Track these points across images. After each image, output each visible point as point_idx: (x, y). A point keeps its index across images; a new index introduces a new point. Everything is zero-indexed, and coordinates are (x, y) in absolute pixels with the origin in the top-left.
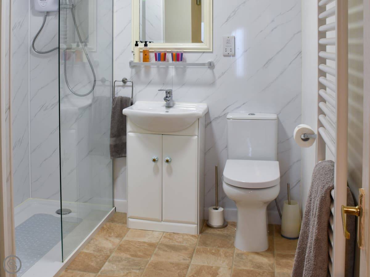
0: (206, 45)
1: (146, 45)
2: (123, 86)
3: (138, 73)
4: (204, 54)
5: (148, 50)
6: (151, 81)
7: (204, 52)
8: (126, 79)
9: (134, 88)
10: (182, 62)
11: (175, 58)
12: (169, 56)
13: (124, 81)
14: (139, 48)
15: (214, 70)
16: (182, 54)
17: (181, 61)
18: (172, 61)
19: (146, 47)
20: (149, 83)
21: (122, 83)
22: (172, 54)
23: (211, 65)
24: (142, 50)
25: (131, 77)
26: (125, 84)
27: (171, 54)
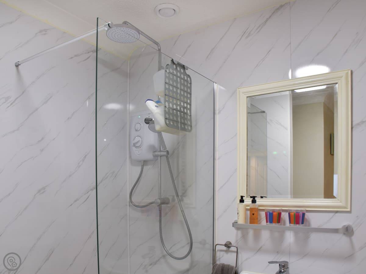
0: (341, 202)
1: (254, 201)
2: (226, 251)
3: (244, 237)
4: (337, 214)
5: (257, 207)
6: (261, 247)
7: (337, 212)
8: (230, 243)
9: (240, 255)
10: (303, 225)
11: (293, 219)
12: (285, 216)
13: (228, 245)
14: (245, 205)
15: (353, 238)
16: (304, 214)
17: (302, 223)
18: (289, 224)
19: (254, 204)
20: (259, 250)
21: (224, 248)
22: (289, 214)
23: (348, 231)
24: (249, 208)
25: (237, 241)
26: (229, 249)
27: (287, 214)
